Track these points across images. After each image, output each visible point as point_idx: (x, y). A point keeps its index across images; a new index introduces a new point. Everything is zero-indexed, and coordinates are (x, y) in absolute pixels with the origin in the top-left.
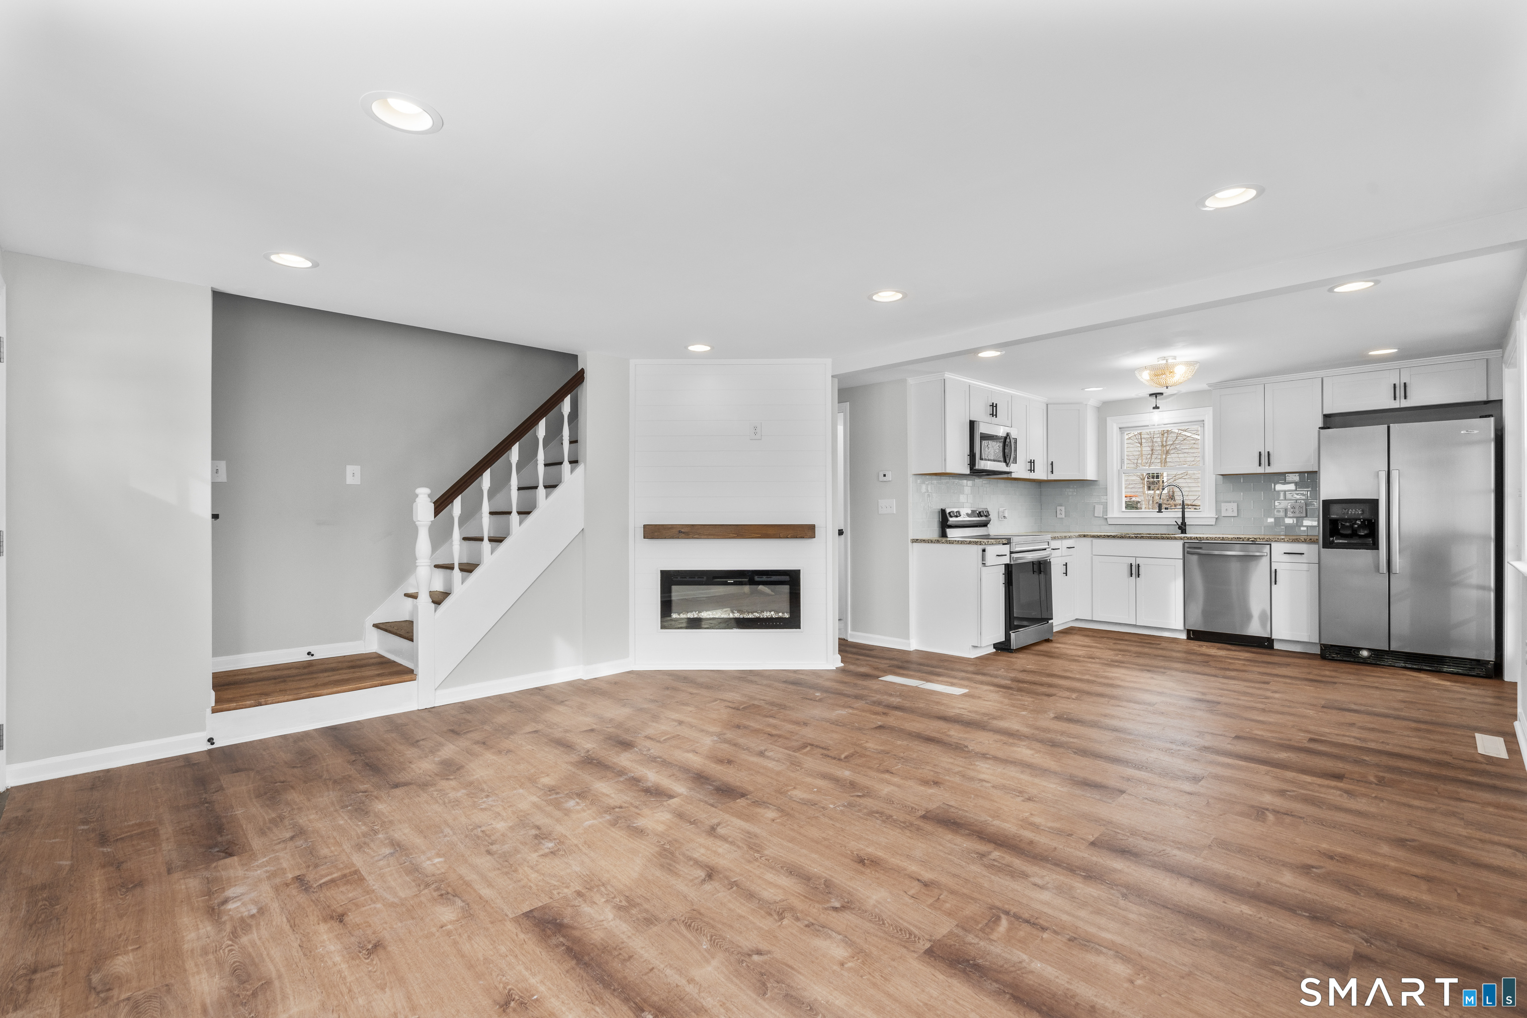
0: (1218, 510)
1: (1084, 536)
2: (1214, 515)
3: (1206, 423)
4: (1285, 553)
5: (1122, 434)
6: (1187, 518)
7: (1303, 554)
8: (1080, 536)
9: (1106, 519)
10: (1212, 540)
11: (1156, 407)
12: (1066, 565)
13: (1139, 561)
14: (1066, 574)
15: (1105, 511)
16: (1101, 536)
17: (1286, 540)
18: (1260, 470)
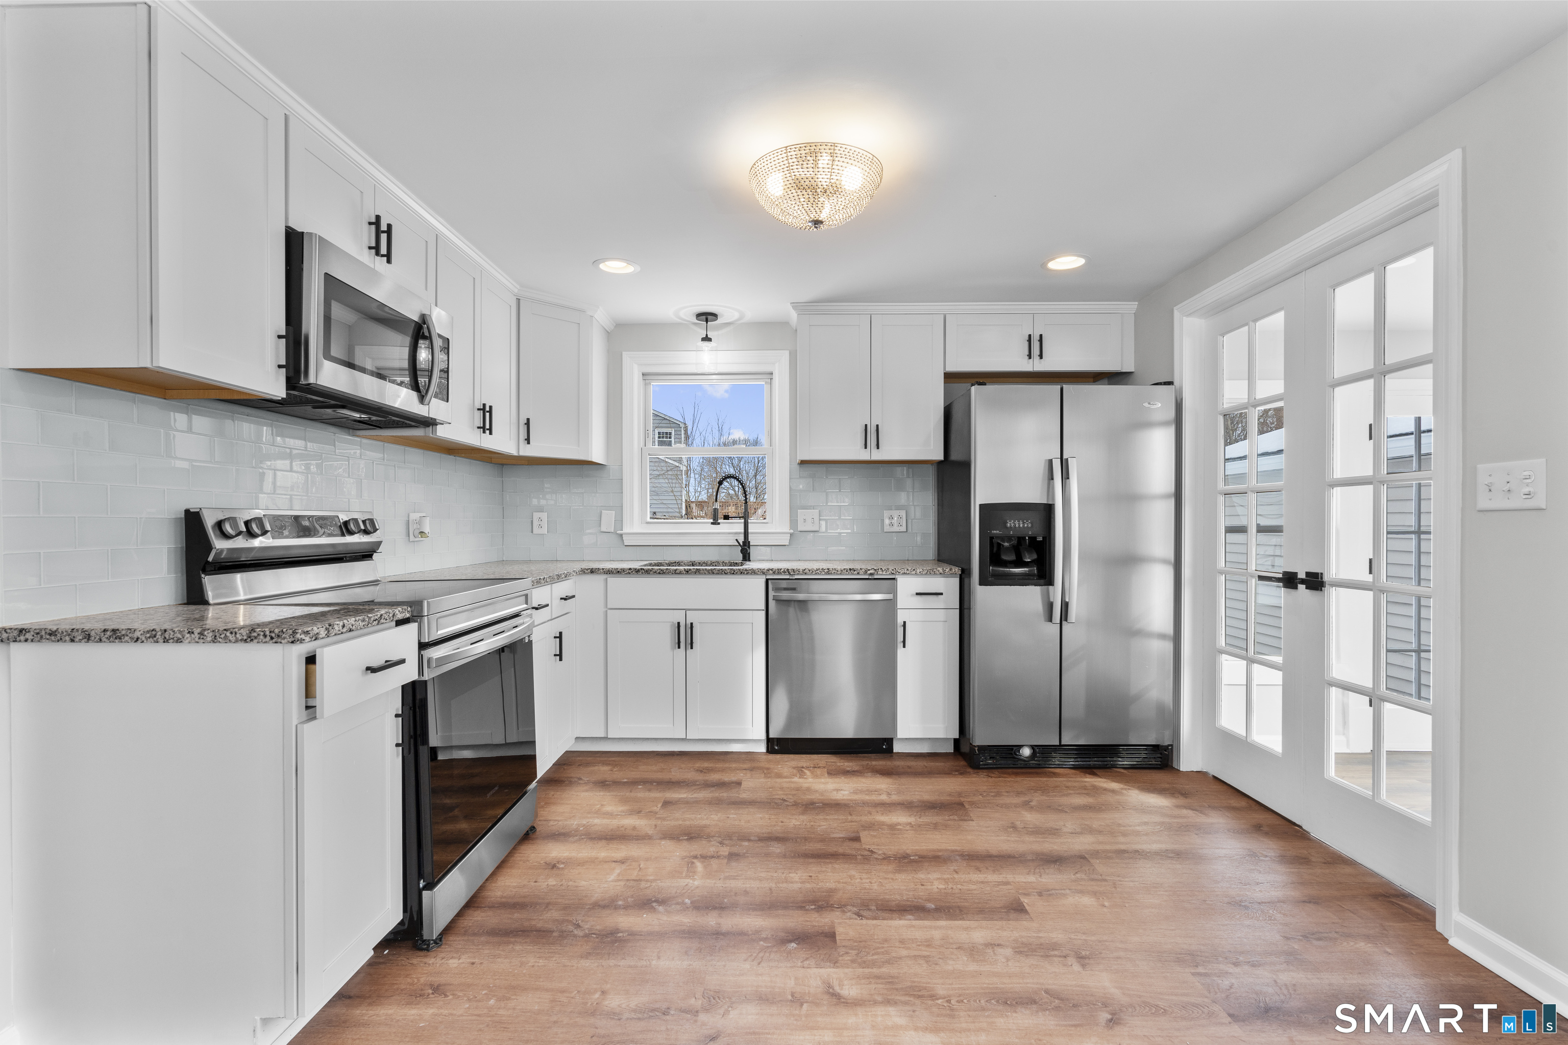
0: (793, 522)
1: (592, 571)
2: (786, 529)
3: (776, 377)
4: (917, 594)
5: (646, 385)
6: (752, 533)
7: (941, 594)
8: (583, 572)
9: (621, 535)
10: (812, 574)
11: (707, 339)
12: (560, 637)
13: (692, 617)
14: (560, 656)
15: (619, 521)
16: (623, 570)
17: (918, 571)
18: (864, 455)
